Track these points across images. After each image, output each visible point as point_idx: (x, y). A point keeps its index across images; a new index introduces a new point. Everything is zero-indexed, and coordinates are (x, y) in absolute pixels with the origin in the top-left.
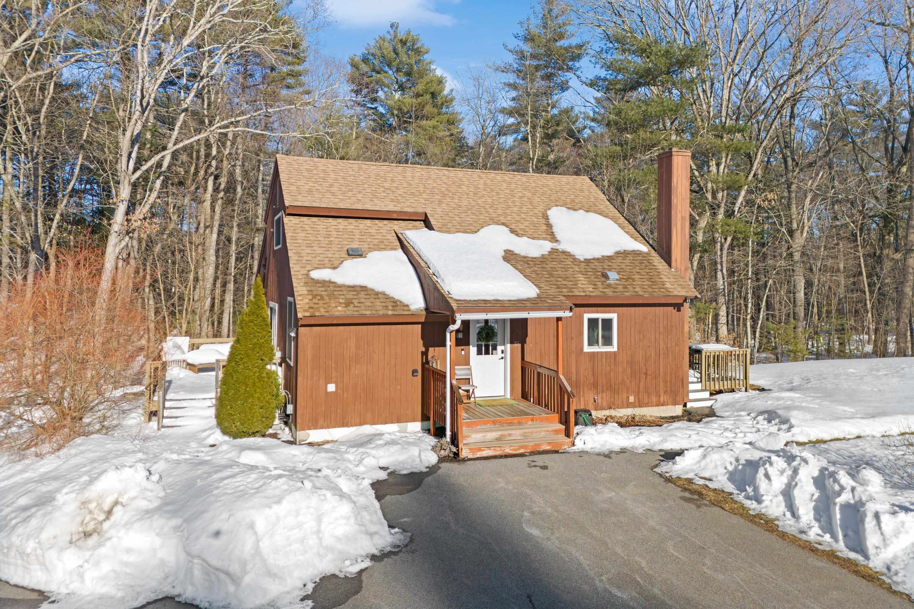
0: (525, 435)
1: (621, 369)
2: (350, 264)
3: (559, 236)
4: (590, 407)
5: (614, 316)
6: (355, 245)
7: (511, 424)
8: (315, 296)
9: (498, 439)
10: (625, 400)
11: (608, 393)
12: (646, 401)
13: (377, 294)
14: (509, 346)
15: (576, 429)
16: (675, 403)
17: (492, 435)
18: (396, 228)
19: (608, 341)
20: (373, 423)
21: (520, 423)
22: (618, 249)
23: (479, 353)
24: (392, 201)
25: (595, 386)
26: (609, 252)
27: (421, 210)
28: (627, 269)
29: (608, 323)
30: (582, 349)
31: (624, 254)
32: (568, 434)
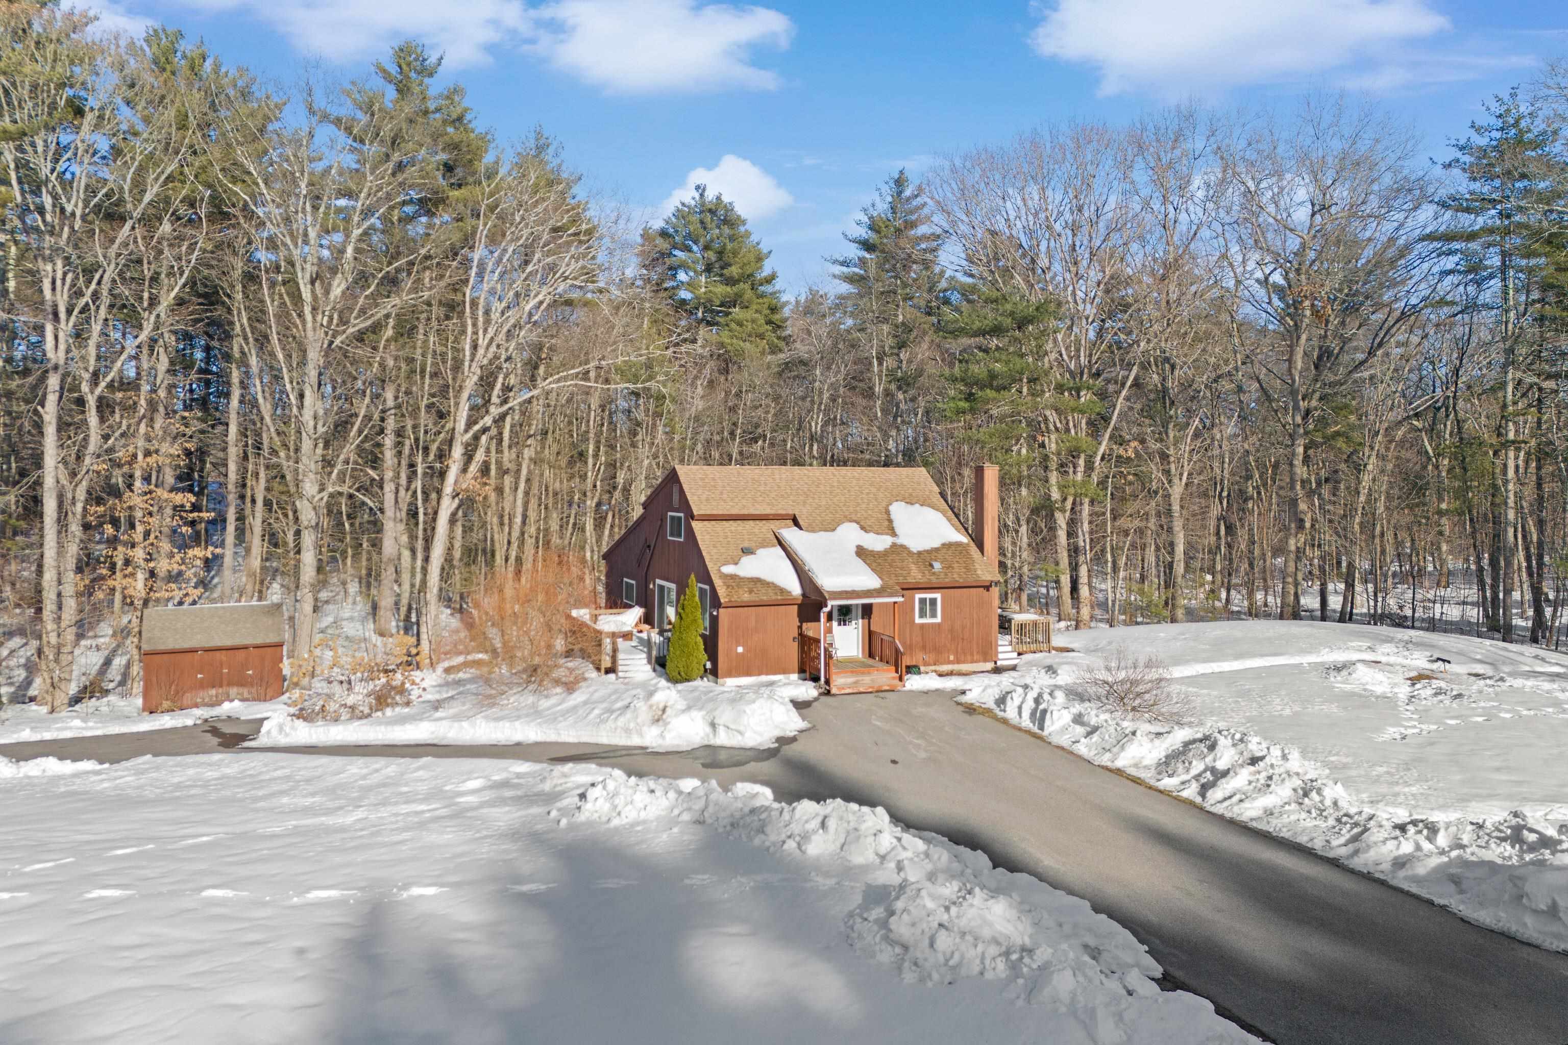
0: (872, 680)
1: (943, 636)
2: (746, 560)
3: (897, 531)
4: (920, 663)
5: (938, 596)
6: (746, 545)
7: (863, 673)
8: (728, 587)
9: (856, 683)
10: (947, 658)
11: (934, 653)
12: (962, 658)
13: (768, 583)
14: (860, 621)
15: (906, 678)
16: (985, 661)
17: (850, 680)
18: (772, 527)
19: (934, 615)
20: (767, 674)
21: (869, 673)
22: (943, 541)
23: (840, 624)
24: (769, 504)
25: (924, 648)
26: (936, 544)
27: (791, 512)
28: (949, 558)
29: (933, 602)
30: (915, 620)
31: (948, 546)
32: (901, 679)
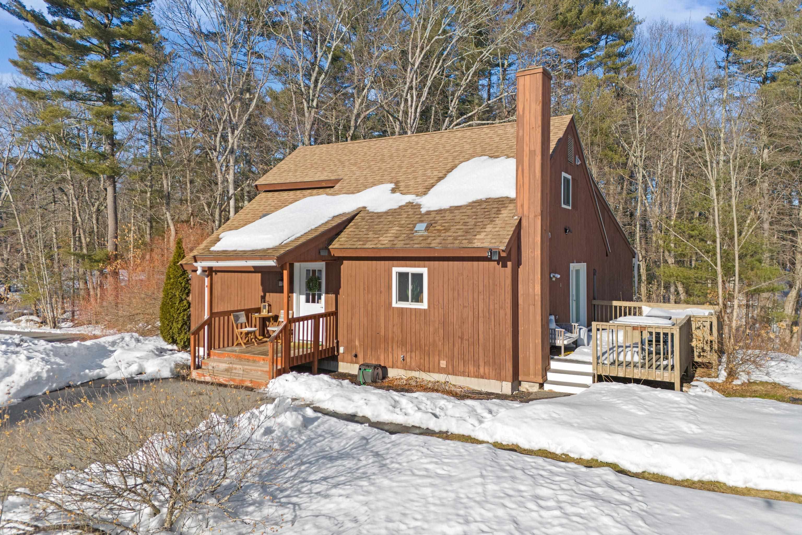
1: (431, 329)
4: (399, 365)
5: (424, 271)
10: (436, 364)
11: (417, 353)
12: (461, 368)
14: (324, 295)
19: (417, 298)
23: (308, 301)
25: (403, 343)
27: (341, 178)
29: (418, 278)
30: (390, 303)
